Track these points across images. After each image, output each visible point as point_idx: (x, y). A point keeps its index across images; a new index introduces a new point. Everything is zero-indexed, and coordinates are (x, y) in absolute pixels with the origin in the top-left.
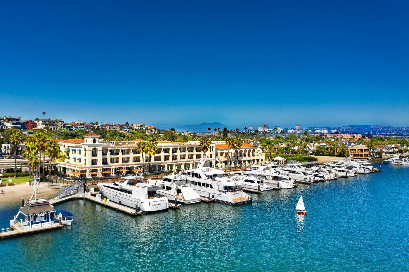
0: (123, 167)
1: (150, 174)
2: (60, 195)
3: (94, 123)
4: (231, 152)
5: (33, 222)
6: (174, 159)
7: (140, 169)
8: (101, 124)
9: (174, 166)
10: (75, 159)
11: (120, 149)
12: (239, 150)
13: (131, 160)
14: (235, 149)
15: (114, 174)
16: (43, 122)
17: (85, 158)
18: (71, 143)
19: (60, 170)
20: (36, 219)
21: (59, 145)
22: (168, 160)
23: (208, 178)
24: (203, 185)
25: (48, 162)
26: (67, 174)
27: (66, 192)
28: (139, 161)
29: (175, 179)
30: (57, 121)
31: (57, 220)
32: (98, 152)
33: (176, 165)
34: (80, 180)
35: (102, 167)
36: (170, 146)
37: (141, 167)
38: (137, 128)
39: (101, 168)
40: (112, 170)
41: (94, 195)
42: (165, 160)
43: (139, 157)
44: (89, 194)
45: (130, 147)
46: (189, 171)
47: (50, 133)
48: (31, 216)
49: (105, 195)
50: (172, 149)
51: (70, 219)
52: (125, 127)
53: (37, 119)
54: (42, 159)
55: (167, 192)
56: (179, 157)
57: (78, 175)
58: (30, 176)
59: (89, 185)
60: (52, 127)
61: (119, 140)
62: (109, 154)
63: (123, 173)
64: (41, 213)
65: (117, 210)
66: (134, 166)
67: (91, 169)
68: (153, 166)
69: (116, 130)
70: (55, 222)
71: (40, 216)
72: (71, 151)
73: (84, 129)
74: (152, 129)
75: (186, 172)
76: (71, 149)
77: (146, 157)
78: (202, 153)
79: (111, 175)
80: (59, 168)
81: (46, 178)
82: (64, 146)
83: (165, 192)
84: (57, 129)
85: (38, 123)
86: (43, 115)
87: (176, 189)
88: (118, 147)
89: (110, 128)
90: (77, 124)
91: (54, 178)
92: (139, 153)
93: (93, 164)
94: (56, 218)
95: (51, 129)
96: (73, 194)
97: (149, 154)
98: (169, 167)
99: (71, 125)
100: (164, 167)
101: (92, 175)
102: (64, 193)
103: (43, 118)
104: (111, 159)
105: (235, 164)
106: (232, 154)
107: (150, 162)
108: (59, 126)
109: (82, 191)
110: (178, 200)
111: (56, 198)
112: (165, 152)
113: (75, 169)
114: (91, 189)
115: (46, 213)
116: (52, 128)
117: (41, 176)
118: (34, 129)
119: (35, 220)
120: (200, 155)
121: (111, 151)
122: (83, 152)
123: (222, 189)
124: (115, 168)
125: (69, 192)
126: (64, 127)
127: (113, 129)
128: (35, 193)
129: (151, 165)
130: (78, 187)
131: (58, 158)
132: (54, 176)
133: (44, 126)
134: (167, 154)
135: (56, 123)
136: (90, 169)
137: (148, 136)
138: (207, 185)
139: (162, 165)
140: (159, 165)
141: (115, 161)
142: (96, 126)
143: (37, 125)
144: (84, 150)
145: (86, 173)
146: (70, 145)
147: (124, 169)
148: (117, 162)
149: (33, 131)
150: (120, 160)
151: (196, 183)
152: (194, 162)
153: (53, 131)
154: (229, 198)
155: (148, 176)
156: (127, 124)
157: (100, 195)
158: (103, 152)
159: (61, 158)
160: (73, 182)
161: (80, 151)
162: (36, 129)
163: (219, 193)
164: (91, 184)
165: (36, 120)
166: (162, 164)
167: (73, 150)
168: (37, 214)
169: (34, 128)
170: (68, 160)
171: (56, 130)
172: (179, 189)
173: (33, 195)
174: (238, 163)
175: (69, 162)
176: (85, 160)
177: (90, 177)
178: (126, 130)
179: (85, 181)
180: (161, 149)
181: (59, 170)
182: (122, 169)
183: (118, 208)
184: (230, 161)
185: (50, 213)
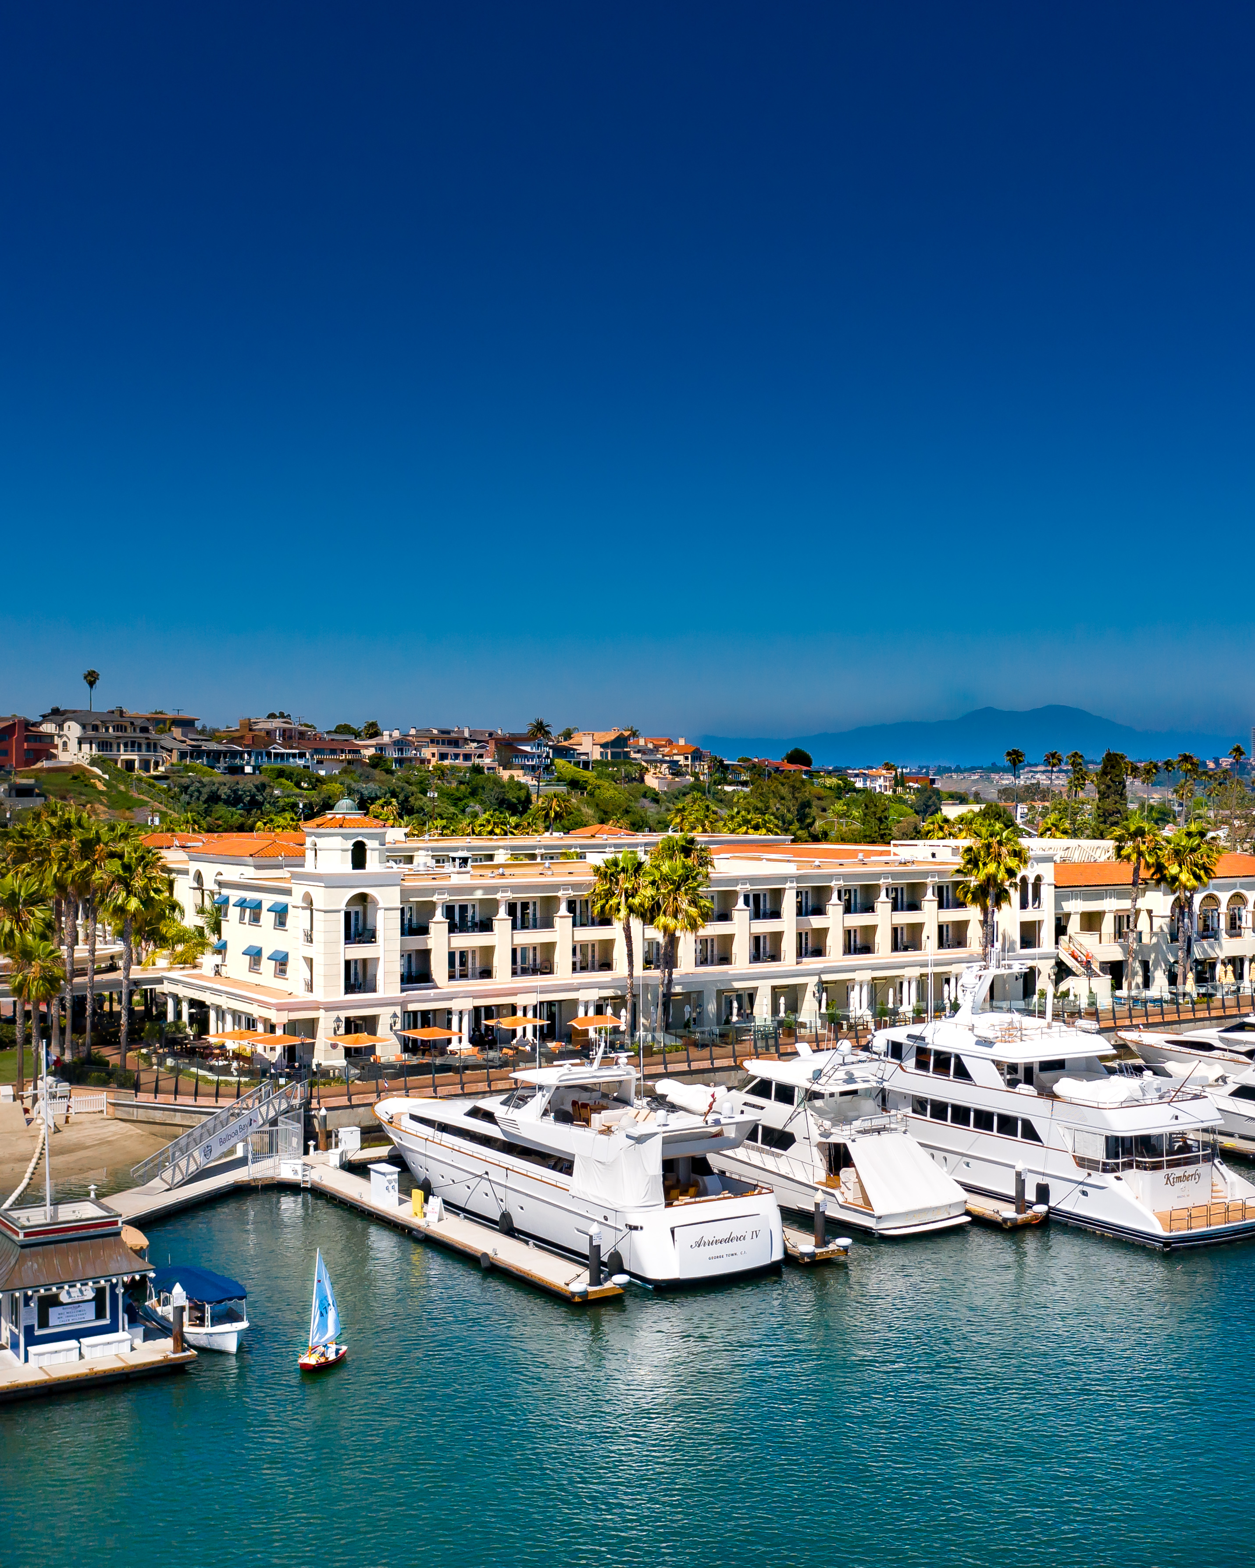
0: (520, 1000)
1: (672, 1041)
2: (174, 1165)
3: (359, 725)
4: (1150, 912)
5: (38, 1333)
6: (806, 956)
7: (617, 1014)
8: (396, 734)
9: (809, 995)
10: (255, 955)
11: (498, 896)
12: (1198, 898)
13: (563, 959)
14: (1174, 892)
15: (466, 1044)
16: (84, 727)
17: (309, 952)
18: (235, 861)
19: (178, 1014)
20: (53, 1312)
21: (170, 871)
22: (775, 957)
23: (1012, 1083)
24: (984, 1120)
25: (113, 968)
26: (212, 1039)
27: (208, 1151)
28: (606, 965)
29: (816, 1088)
30: (161, 723)
31: (164, 1318)
32: (380, 914)
33: (823, 986)
34: (282, 1081)
35: (403, 1004)
36: (785, 879)
37: (618, 1002)
38: (596, 754)
39: (398, 1010)
40: (455, 1020)
41: (359, 1169)
42: (756, 958)
43: (608, 945)
44: (332, 1164)
45: (556, 887)
46: (899, 1034)
47: (122, 788)
48: (27, 1299)
49: (421, 1174)
50: (798, 894)
51: (232, 1317)
52: (527, 749)
53: (56, 712)
54: (81, 951)
55: (769, 1162)
56: (835, 942)
57: (273, 1049)
58: (18, 1047)
59: (328, 1109)
60: (134, 757)
61: (497, 831)
62: (438, 925)
63: (519, 1033)
64: (78, 1285)
65: (484, 1264)
66: (582, 996)
67: (343, 1014)
68: (687, 995)
69: (477, 770)
70: (147, 1337)
71: (70, 1301)
72: (234, 912)
73: (301, 762)
74: (680, 759)
75: (881, 1039)
76: (232, 901)
77: (651, 944)
78: (972, 914)
79: (454, 1046)
80: (170, 1003)
81: (102, 1063)
82: (199, 877)
83: (756, 1158)
84: (161, 769)
85: (60, 736)
86: (88, 686)
87: (820, 1145)
88: (487, 889)
89: (443, 756)
90: (263, 734)
91: (147, 1057)
92: (606, 921)
93: (350, 988)
94: (159, 1309)
95: (129, 765)
96: (242, 1162)
97: (665, 928)
98: (782, 1000)
99: (232, 741)
100: (751, 997)
101: (348, 1052)
102: (196, 1154)
103: (82, 705)
104: (451, 955)
105: (1172, 979)
106: (1157, 923)
107: (670, 974)
108: (171, 751)
109: (296, 1142)
110: (833, 1212)
111: (156, 1183)
112: (757, 915)
113: (256, 1011)
114: (343, 1133)
115: (102, 1282)
116: (133, 761)
117: (75, 1047)
118: (41, 770)
119: (44, 1322)
120: (961, 926)
121: (449, 911)
122: (297, 919)
123: (1098, 1153)
124: (477, 1009)
125: (224, 1148)
126: (197, 753)
127: (459, 762)
128: (46, 1152)
129: (677, 989)
130: (274, 1122)
131: (161, 941)
132: (144, 1051)
133: (88, 751)
134: (765, 926)
135: (153, 734)
136: (335, 1014)
137: (656, 801)
138: (1007, 1125)
139: (737, 990)
140: (720, 992)
141: (474, 969)
142: (367, 747)
143: (56, 747)
144: (304, 908)
145: (313, 1035)
146: (232, 873)
147: (525, 1015)
148: (486, 973)
149: (32, 781)
150: (502, 963)
151: (939, 1110)
152: (924, 970)
153: (140, 779)
154: (1137, 1204)
155: (662, 1052)
156: (540, 729)
157: (391, 1174)
158: (407, 916)
159: (180, 948)
160: (246, 1091)
161: (281, 915)
162: (50, 770)
163: (1080, 1174)
164: (343, 1101)
165: (51, 721)
166: (737, 985)
167: (242, 904)
168: (54, 1289)
169: (38, 765)
170: (218, 959)
171: (152, 773)
172: (837, 1146)
173: (32, 1164)
174: (1191, 976)
175: (224, 971)
176: (310, 962)
177: (339, 1061)
178: (533, 768)
179: (312, 1085)
180: (735, 893)
181: (170, 1017)
182: (514, 1013)
183: (490, 1252)
184: (1145, 965)
185: (125, 1285)
